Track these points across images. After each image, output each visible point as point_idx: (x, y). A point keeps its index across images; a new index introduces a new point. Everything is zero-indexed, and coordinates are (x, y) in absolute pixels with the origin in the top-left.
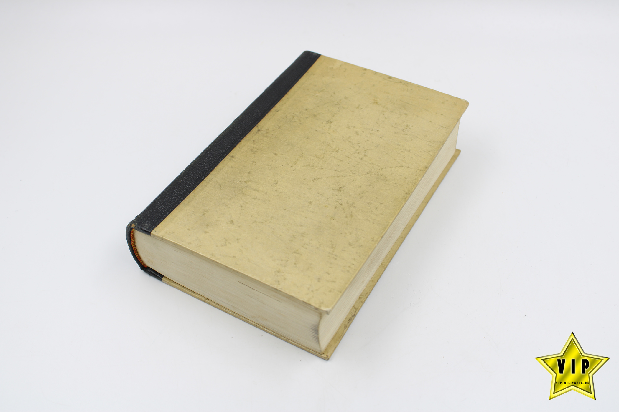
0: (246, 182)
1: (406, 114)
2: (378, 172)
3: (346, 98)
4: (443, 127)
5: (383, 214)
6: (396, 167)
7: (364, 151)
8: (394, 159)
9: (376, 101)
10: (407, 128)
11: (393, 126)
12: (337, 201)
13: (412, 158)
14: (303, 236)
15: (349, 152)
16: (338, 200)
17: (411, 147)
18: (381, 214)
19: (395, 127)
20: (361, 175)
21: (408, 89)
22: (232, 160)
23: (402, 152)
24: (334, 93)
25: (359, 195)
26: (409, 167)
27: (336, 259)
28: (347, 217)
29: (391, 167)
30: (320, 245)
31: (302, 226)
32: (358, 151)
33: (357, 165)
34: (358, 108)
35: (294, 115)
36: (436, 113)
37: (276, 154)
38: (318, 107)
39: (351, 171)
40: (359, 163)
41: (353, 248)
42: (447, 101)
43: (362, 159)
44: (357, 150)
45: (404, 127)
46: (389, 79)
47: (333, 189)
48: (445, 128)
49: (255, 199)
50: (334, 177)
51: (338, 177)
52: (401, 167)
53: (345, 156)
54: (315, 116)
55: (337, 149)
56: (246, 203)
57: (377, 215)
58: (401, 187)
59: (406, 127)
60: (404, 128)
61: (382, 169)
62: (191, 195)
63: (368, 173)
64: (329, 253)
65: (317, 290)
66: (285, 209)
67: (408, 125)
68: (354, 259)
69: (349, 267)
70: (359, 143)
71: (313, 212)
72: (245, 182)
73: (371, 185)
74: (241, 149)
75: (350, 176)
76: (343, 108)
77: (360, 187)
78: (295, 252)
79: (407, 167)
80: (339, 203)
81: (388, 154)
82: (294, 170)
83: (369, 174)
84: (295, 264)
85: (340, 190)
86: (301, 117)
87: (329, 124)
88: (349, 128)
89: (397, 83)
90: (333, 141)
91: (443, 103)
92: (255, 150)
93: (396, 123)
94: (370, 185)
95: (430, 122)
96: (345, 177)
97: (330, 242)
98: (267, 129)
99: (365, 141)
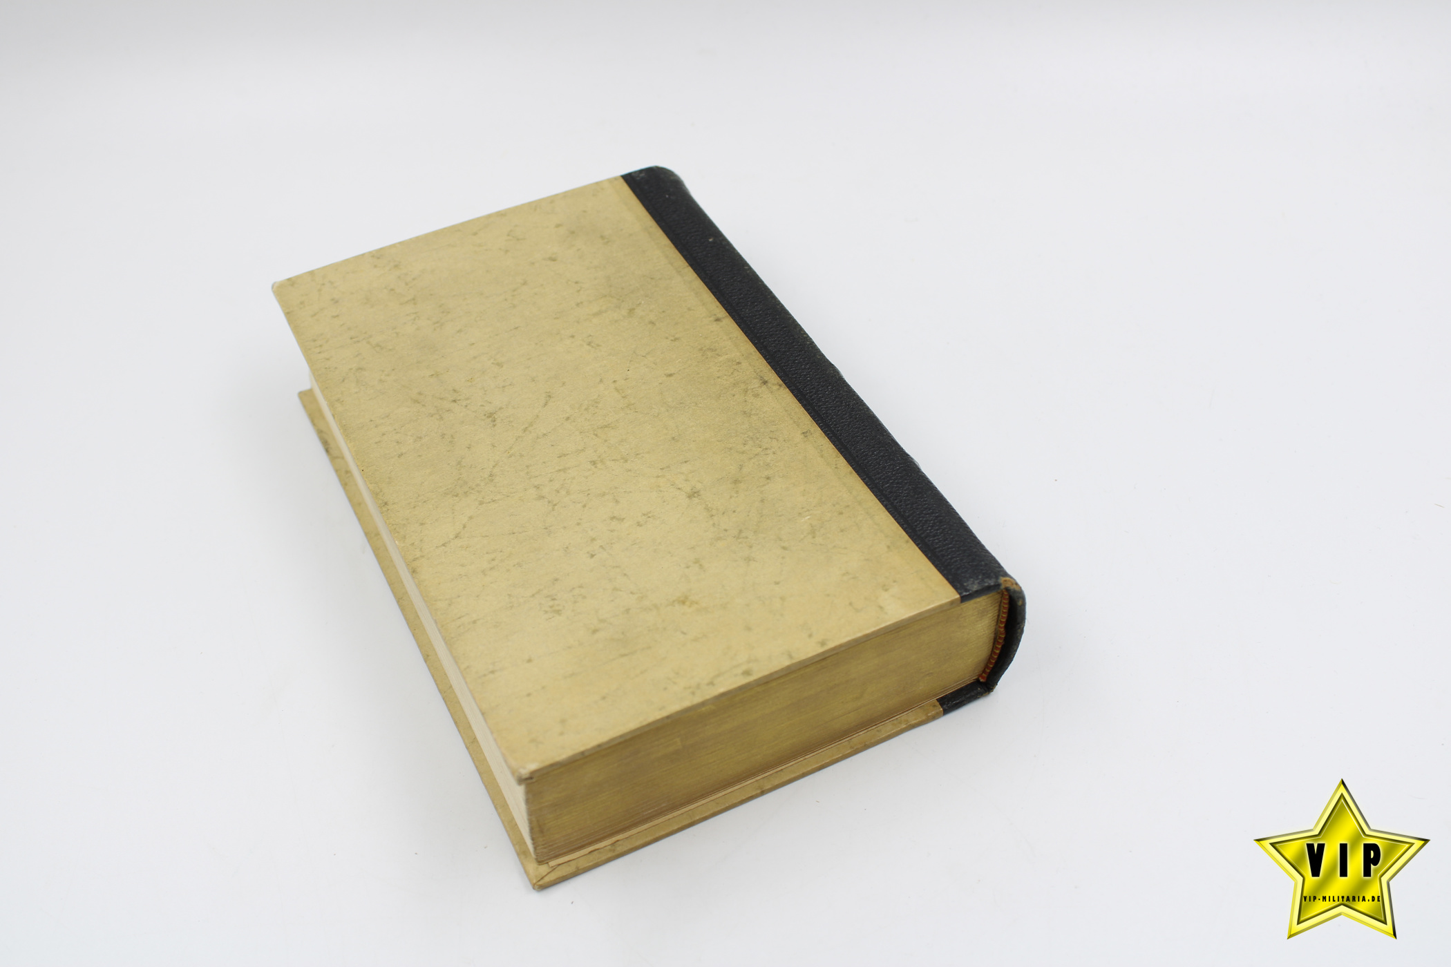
0: (631, 311)
1: (595, 631)
2: (478, 492)
3: (748, 559)
4: (492, 672)
5: (376, 443)
6: (464, 527)
7: (554, 503)
8: (487, 536)
9: (688, 603)
10: (551, 607)
11: (581, 587)
12: (467, 399)
13: (462, 565)
14: (437, 322)
15: (574, 478)
16: (468, 402)
17: (492, 583)
18: (379, 442)
19: (573, 588)
20: (496, 464)
21: (675, 683)
22: (710, 317)
23: (493, 560)
24: (784, 548)
25: (452, 436)
26: (444, 545)
27: (351, 338)
28: (420, 394)
29: (471, 518)
30: (397, 334)
31: (460, 331)
32: (563, 492)
33: (528, 473)
34: (695, 563)
35: (769, 452)
36: (543, 688)
37: (670, 375)
38: (762, 501)
39: (522, 456)
40: (530, 478)
41: (351, 369)
42: (562, 734)
43: (537, 487)
44: (568, 493)
45: (558, 605)
46: (744, 668)
47: (501, 408)
48: (485, 675)
49: (578, 305)
50: (531, 424)
51: (525, 430)
52: (458, 534)
53: (569, 468)
54: (736, 482)
55: (599, 465)
56: (579, 291)
57: (384, 434)
58: (409, 504)
59: (557, 608)
60: (556, 602)
61: (481, 503)
62: (665, 241)
63: (491, 475)
64: (371, 336)
65: (320, 290)
66: (516, 328)
67: (560, 614)
68: (328, 359)
69: (321, 346)
70: (584, 506)
71: (475, 358)
72: (634, 309)
73: (457, 465)
74: (730, 338)
75: (511, 448)
76: (719, 539)
77: (469, 448)
78: (414, 299)
79: (445, 543)
80: (460, 400)
81: (510, 534)
82: (601, 381)
83: (486, 476)
84: (392, 290)
85: (489, 417)
86: (751, 459)
87: (688, 489)
88: (644, 515)
89: (718, 676)
90: (630, 470)
91: (563, 721)
92: (709, 354)
93: (584, 597)
94: (459, 463)
95: (530, 661)
96: (514, 439)
97: (391, 348)
98: (758, 395)
99: (581, 519)
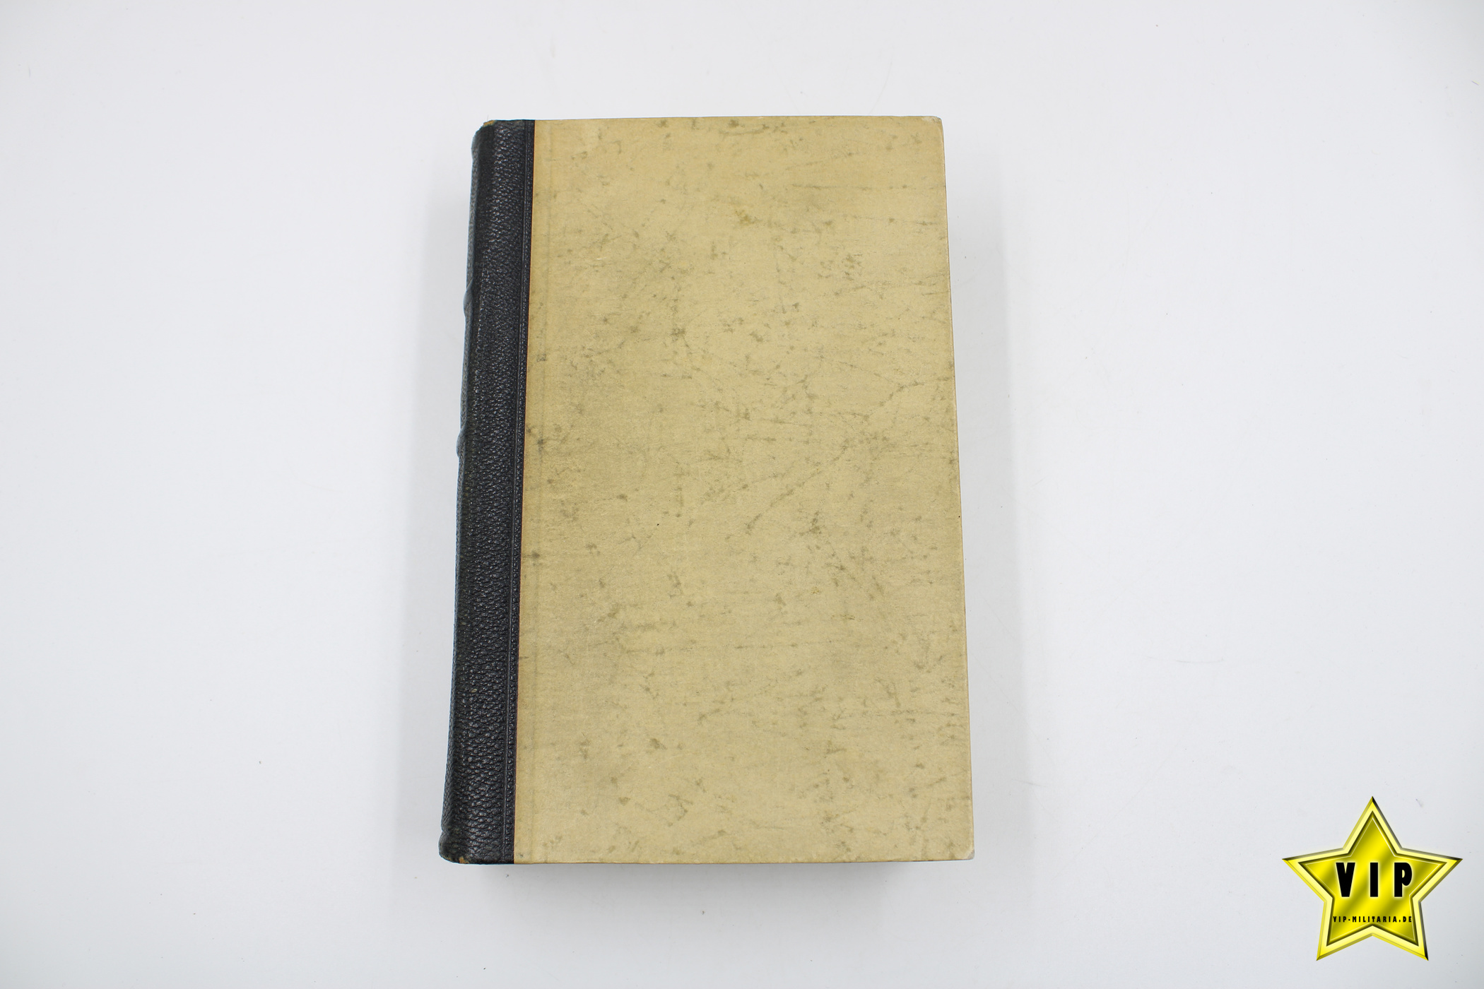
0: (612, 615)
1: (829, 223)
2: (863, 433)
3: (672, 237)
4: (924, 224)
5: (936, 548)
6: (891, 395)
7: (802, 384)
8: (875, 374)
9: (743, 216)
10: (853, 267)
11: (820, 276)
12: (829, 565)
13: (908, 351)
14: (817, 700)
15: (773, 406)
16: (829, 560)
17: (891, 319)
18: (932, 548)
19: (827, 277)
20: (835, 460)
21: (791, 141)
22: (541, 564)
23: (880, 344)
24: (637, 235)
25: (862, 520)
26: (916, 384)
27: (914, 720)
28: (872, 597)
29: (882, 404)
30: (864, 703)
31: (799, 673)
32: (789, 393)
33: (811, 434)
34: (716, 255)
35: (587, 352)
36: (891, 188)
37: (622, 497)
38: (625, 296)
39: (807, 459)
40: (811, 426)
41: (929, 672)
42: (895, 137)
43: (809, 411)
44: (785, 390)
45: (846, 266)
46: (733, 130)
47: (802, 534)
48: (931, 224)
49: (662, 652)
50: (783, 496)
51: (790, 492)
52: (900, 391)
53: (771, 421)
54: (634, 330)
55: (743, 411)
56: (652, 674)
57: (925, 557)
58: (930, 451)
59: (849, 263)
60: (846, 270)
61: (866, 417)
62: (523, 714)
63: (845, 448)
64: (893, 713)
65: (924, 820)
66: (740, 647)
67: (849, 255)
68: (947, 700)
69: (949, 725)
70: (778, 367)
71: (799, 623)
72: (609, 615)
73: (871, 478)
74: (539, 521)
75: (813, 475)
76: (683, 272)
77: (852, 495)
78: (829, 751)
79: (915, 385)
80: (837, 567)
81: (855, 367)
82: (691, 523)
83: (849, 449)
84: (846, 780)
85: (817, 528)
86: (607, 351)
87: (680, 341)
88: (732, 331)
89: (756, 132)
90: (719, 390)
91: (889, 148)
92: (570, 509)
93: (822, 263)
94: (868, 480)
95: (891, 220)
96: (805, 485)
97: (878, 684)
98: (556, 429)
99: (788, 353)
